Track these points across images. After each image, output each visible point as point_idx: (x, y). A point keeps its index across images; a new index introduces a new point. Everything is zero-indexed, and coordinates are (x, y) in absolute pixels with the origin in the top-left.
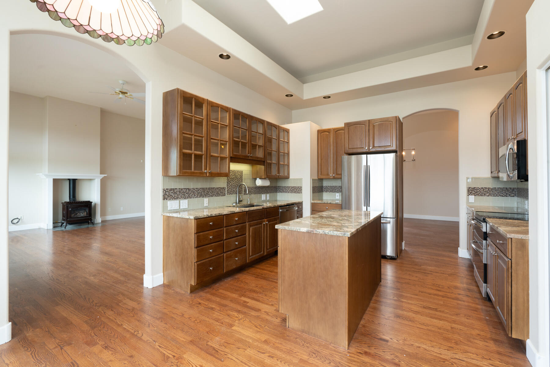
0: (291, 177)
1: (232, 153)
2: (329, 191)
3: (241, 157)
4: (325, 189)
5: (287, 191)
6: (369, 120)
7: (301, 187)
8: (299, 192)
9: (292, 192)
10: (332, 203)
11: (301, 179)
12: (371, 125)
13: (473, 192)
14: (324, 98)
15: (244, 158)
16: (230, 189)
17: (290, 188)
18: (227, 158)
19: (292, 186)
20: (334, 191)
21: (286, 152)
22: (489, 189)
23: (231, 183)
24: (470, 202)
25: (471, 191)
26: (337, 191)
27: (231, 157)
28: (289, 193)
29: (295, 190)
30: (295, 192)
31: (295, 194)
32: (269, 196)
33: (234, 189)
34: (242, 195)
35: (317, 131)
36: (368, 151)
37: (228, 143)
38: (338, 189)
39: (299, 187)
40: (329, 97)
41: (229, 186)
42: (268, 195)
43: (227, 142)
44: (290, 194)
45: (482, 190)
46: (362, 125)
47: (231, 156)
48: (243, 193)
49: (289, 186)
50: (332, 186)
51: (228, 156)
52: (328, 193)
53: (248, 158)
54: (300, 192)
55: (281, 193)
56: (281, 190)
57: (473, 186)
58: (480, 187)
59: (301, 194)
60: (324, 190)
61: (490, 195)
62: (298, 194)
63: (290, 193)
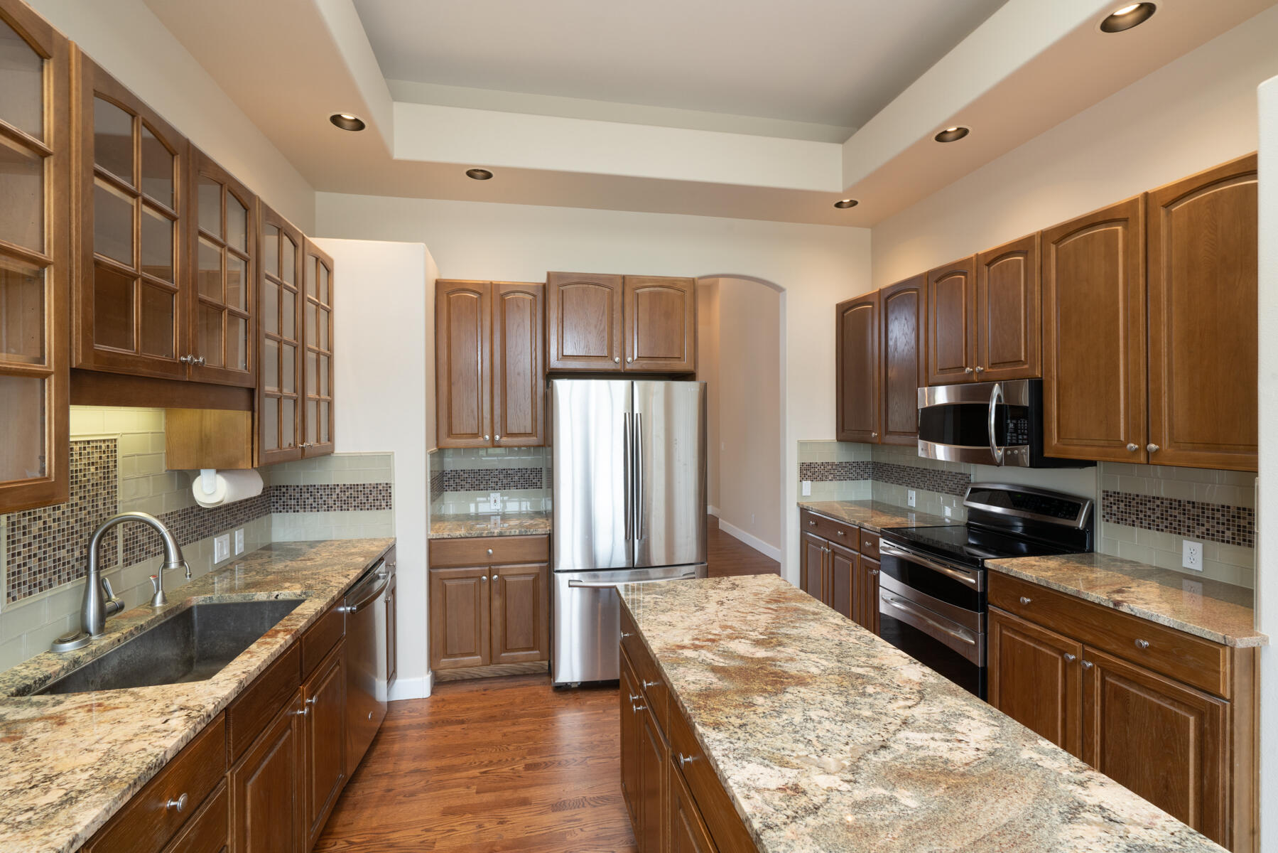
0: (339, 449)
1: (87, 343)
2: (467, 486)
3: (144, 371)
4: (452, 482)
5: (321, 502)
6: (624, 277)
7: (388, 486)
8: (377, 503)
9: (345, 507)
10: (508, 534)
11: (387, 458)
12: (628, 290)
13: (809, 474)
14: (471, 174)
15: (158, 373)
16: (33, 563)
17: (338, 491)
18: (48, 375)
19: (348, 483)
20: (482, 486)
21: (323, 349)
22: (833, 464)
23: (40, 524)
24: (803, 495)
25: (809, 471)
26: (493, 485)
27: (76, 373)
28: (331, 513)
29: (362, 497)
30: (360, 506)
31: (358, 512)
32: (242, 537)
33: (63, 553)
34: (112, 570)
35: (434, 282)
36: (619, 367)
37: (49, 277)
38: (497, 480)
39: (380, 487)
40: (488, 176)
41: (26, 540)
42: (239, 535)
43: (43, 264)
44: (334, 516)
45: (822, 467)
46: (604, 289)
47: (78, 360)
48: (120, 562)
49: (332, 482)
50: (476, 468)
51: (50, 363)
52: (463, 492)
53: (179, 377)
54: (384, 504)
55: (291, 515)
56: (293, 502)
57: (808, 461)
58: (819, 461)
59: (387, 510)
60: (446, 483)
61: (834, 478)
62: (374, 512)
63: (338, 513)
